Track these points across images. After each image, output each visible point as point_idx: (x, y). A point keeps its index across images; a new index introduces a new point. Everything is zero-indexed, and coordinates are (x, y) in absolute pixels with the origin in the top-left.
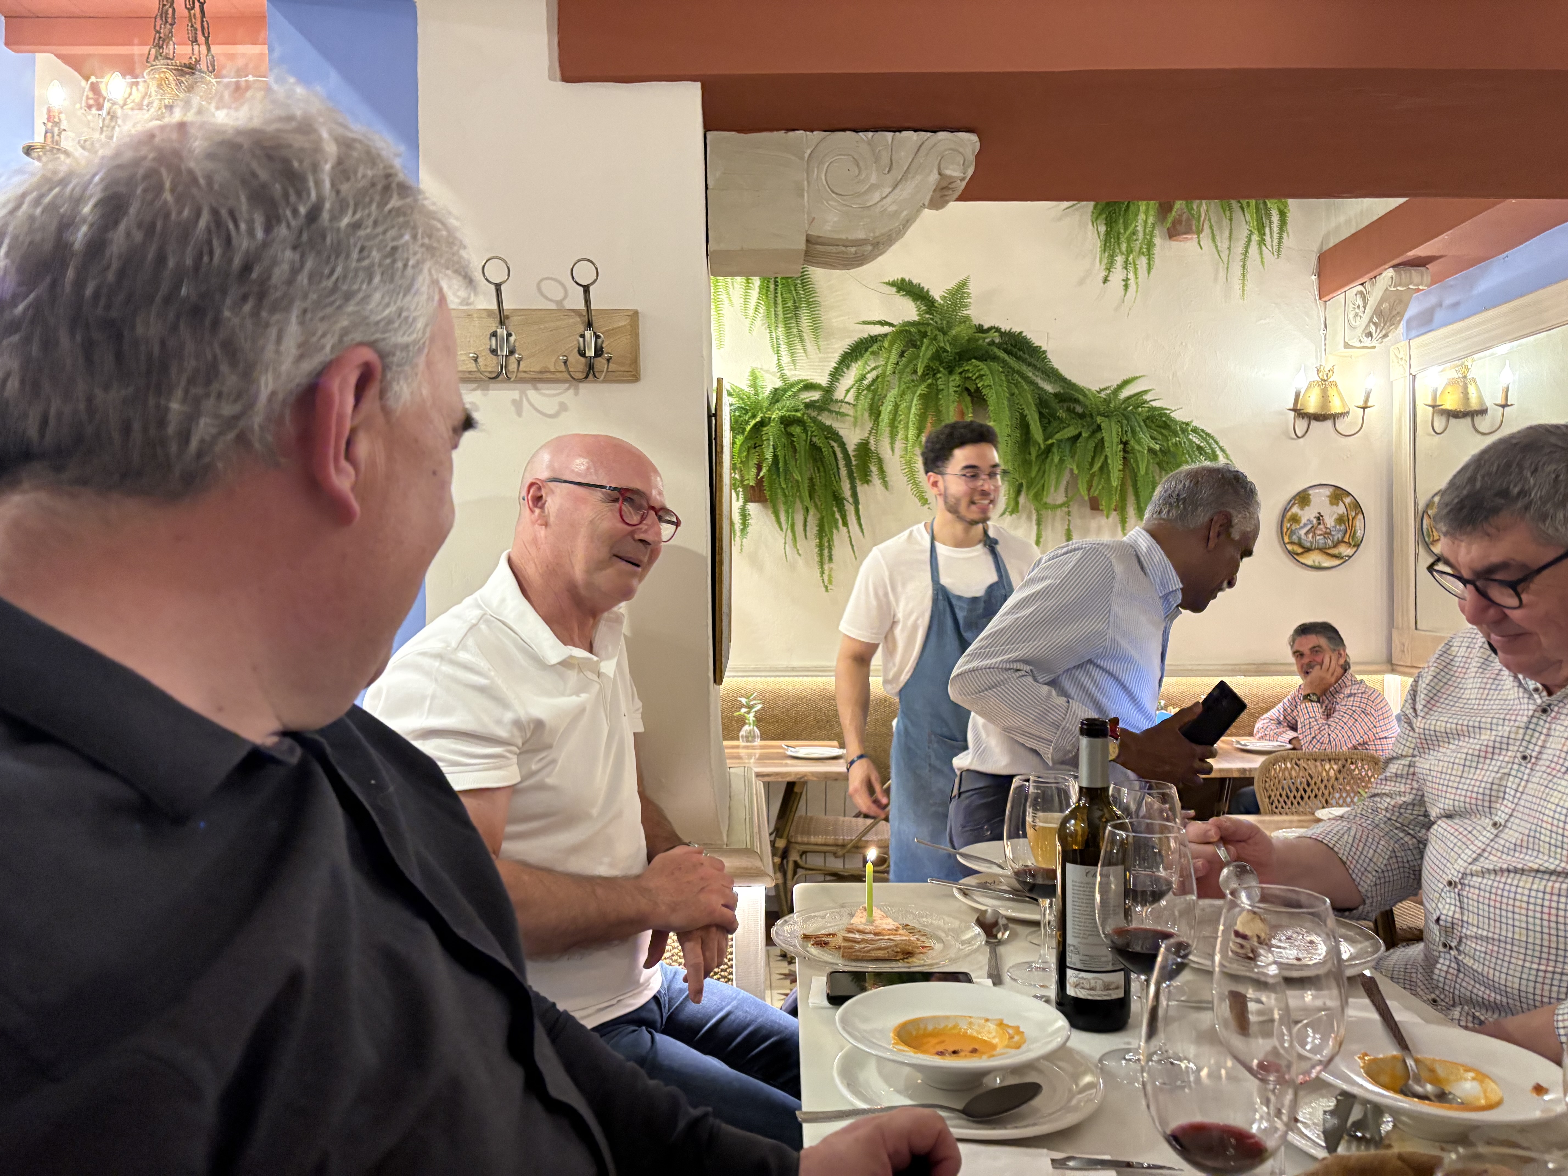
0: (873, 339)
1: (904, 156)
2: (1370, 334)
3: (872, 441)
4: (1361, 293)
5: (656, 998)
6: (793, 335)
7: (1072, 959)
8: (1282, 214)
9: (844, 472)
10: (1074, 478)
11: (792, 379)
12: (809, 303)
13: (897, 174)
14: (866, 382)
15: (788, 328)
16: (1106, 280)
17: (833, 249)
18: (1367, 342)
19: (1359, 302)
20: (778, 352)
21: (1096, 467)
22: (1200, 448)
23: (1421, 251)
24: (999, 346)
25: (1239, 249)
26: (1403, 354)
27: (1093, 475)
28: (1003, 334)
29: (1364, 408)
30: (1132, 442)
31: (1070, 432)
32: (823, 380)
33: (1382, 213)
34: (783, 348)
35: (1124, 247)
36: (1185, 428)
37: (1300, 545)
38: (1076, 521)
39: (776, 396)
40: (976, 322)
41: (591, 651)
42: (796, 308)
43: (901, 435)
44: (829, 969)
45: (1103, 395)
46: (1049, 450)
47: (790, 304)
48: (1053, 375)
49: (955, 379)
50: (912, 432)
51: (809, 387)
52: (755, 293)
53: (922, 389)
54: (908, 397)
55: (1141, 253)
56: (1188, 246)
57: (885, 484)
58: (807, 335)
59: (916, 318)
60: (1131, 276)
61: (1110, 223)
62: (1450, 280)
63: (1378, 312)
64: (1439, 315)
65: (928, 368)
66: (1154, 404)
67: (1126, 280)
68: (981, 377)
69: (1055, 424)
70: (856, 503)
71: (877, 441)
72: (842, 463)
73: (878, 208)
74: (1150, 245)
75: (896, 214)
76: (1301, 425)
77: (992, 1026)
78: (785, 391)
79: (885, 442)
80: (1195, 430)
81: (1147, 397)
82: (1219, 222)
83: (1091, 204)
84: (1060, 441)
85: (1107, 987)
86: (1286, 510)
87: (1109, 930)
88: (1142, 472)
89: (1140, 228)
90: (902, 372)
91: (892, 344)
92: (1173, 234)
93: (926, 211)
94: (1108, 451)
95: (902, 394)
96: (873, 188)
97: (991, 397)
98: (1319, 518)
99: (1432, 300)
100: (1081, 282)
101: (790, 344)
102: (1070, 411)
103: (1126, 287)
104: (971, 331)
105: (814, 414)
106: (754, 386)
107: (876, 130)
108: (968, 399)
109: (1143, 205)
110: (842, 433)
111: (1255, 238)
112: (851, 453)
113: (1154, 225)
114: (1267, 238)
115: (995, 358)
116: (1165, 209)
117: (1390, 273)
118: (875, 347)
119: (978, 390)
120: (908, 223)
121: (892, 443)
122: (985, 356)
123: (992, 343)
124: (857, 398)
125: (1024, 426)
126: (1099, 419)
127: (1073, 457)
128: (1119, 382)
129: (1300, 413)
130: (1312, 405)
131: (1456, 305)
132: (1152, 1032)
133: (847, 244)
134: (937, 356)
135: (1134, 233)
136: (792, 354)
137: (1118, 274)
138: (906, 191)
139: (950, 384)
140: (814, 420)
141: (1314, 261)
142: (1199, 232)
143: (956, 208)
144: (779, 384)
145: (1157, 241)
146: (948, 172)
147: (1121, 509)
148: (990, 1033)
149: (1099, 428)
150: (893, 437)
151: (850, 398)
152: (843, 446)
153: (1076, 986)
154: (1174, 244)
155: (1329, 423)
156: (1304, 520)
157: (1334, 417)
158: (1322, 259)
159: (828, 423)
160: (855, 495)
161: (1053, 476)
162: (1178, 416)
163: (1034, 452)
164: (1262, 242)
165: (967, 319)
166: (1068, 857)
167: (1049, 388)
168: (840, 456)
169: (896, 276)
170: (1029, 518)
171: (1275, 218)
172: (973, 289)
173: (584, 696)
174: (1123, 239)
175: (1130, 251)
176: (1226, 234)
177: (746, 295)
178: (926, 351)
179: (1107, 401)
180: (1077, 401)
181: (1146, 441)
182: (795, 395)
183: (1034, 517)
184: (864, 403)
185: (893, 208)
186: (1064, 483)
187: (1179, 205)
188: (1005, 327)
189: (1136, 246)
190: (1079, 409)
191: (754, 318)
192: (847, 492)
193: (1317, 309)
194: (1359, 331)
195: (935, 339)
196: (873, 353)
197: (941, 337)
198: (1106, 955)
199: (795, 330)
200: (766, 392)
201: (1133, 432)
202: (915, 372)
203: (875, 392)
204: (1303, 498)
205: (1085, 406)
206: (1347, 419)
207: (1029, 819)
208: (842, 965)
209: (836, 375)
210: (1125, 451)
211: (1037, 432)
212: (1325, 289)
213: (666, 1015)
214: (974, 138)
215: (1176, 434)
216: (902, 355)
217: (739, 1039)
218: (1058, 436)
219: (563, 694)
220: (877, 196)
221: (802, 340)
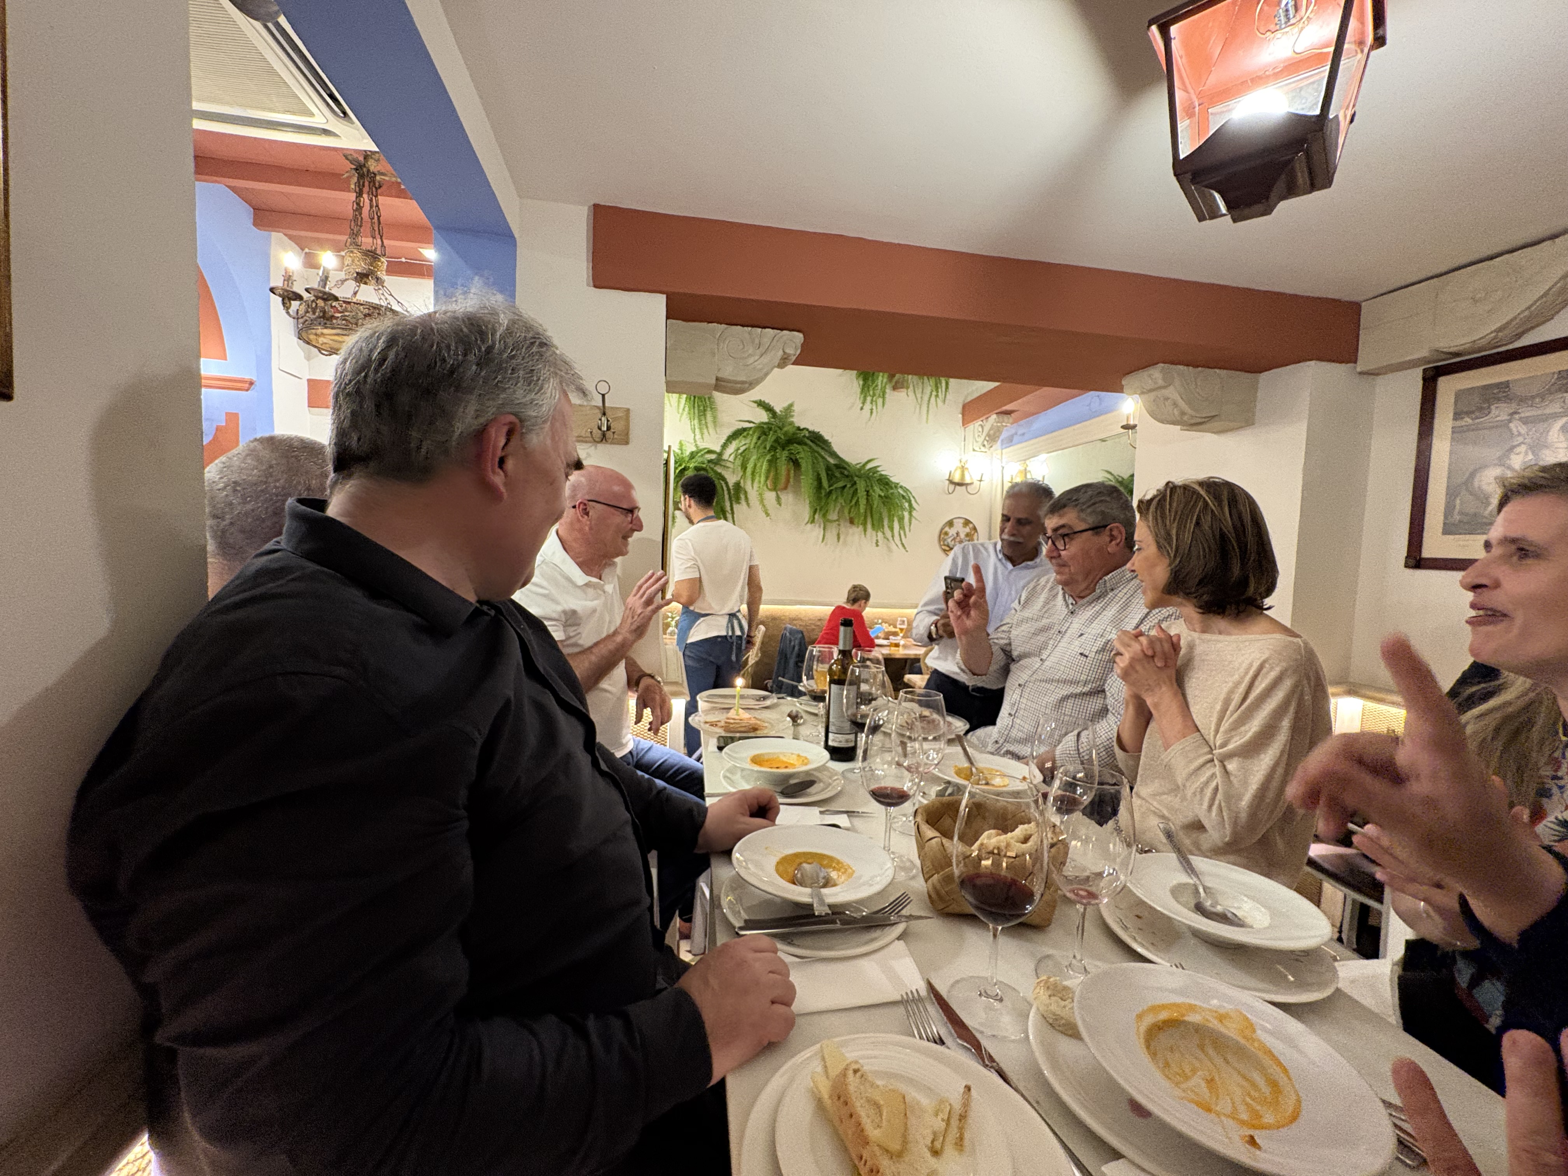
0: (744, 430)
1: (766, 341)
2: (984, 446)
3: (742, 481)
4: (981, 425)
5: (631, 752)
6: (703, 425)
7: (832, 728)
8: (947, 384)
9: (727, 497)
10: (842, 507)
11: (701, 447)
12: (711, 408)
13: (762, 349)
14: (740, 451)
15: (700, 421)
16: (862, 409)
17: (729, 385)
18: (983, 449)
19: (980, 429)
20: (694, 433)
21: (853, 502)
22: (903, 497)
23: (1008, 407)
24: (808, 438)
25: (926, 398)
26: (999, 457)
27: (851, 507)
28: (810, 432)
29: (981, 481)
30: (871, 491)
31: (841, 484)
32: (718, 449)
33: (989, 389)
34: (697, 431)
35: (871, 393)
36: (896, 486)
37: (948, 546)
38: (843, 529)
39: (692, 455)
40: (797, 425)
41: (600, 579)
42: (705, 410)
43: (757, 479)
44: (717, 736)
45: (858, 466)
46: (830, 492)
47: (702, 408)
48: (834, 455)
49: (785, 453)
50: (763, 479)
51: (710, 452)
52: (683, 401)
53: (768, 457)
54: (761, 460)
55: (879, 396)
56: (901, 394)
57: (748, 504)
58: (710, 425)
59: (767, 420)
60: (874, 408)
61: (865, 380)
62: (1022, 422)
63: (988, 435)
64: (1016, 438)
65: (772, 446)
66: (883, 473)
67: (872, 409)
68: (798, 453)
69: (834, 479)
70: (733, 513)
71: (745, 482)
72: (726, 492)
73: (752, 366)
74: (884, 393)
75: (761, 369)
76: (952, 487)
77: (795, 757)
78: (697, 453)
79: (749, 482)
80: (901, 487)
81: (879, 469)
82: (917, 384)
83: (855, 372)
84: (836, 488)
85: (847, 741)
86: (942, 529)
87: (849, 713)
88: (875, 506)
89: (879, 384)
90: (759, 447)
91: (754, 432)
92: (895, 388)
93: (776, 369)
94: (859, 495)
95: (759, 459)
96: (750, 355)
97: (803, 465)
98: (958, 534)
99: (1013, 431)
100: (850, 408)
101: (701, 429)
102: (842, 473)
103: (871, 413)
104: (794, 430)
105: (712, 466)
106: (681, 449)
107: (753, 326)
108: (791, 464)
109: (881, 374)
110: (726, 476)
111: (934, 393)
112: (731, 487)
113: (886, 384)
114: (940, 394)
115: (806, 444)
116: (891, 377)
117: (994, 416)
118: (745, 434)
119: (797, 460)
120: (767, 374)
121: (752, 483)
122: (801, 443)
123: (804, 436)
124: (735, 459)
125: (819, 479)
126: (856, 479)
127: (842, 496)
128: (866, 460)
129: (951, 482)
130: (957, 479)
131: (1023, 434)
132: (865, 759)
133: (736, 382)
134: (777, 441)
135: (877, 386)
136: (702, 434)
137: (868, 406)
138: (765, 359)
139: (783, 455)
140: (712, 469)
141: (961, 406)
142: (908, 388)
143: (790, 368)
144: (694, 449)
145: (888, 391)
146: (788, 351)
147: (864, 524)
148: (793, 760)
149: (855, 483)
150: (753, 480)
151: (731, 459)
152: (727, 483)
153: (833, 740)
154: (896, 393)
155: (964, 487)
156: (950, 534)
157: (967, 485)
158: (964, 407)
159: (719, 471)
160: (732, 509)
161: (832, 506)
162: (893, 479)
163: (823, 492)
164: (937, 396)
165: (792, 423)
166: (832, 681)
167: (832, 461)
168: (725, 488)
169: (757, 398)
170: (820, 526)
171: (944, 384)
172: (795, 408)
173: (596, 602)
174: (871, 389)
175: (874, 395)
176: (921, 390)
177: (679, 402)
178: (771, 438)
179: (860, 470)
180: (845, 469)
181: (877, 491)
182: (702, 455)
183: (822, 526)
184: (739, 462)
185: (760, 366)
186: (837, 509)
187: (898, 376)
188: (811, 428)
189: (878, 392)
190: (846, 473)
191: (682, 414)
192: (728, 508)
193: (961, 430)
194: (980, 443)
195: (775, 432)
196: (744, 437)
197: (779, 431)
198: (847, 725)
199: (703, 422)
200: (687, 453)
201: (872, 486)
202: (765, 448)
203: (744, 457)
204: (950, 523)
205: (849, 471)
206: (972, 486)
207: (815, 667)
208: (723, 734)
209: (724, 446)
210: (868, 495)
211: (825, 483)
212: (965, 422)
213: (635, 760)
214: (801, 335)
215: (892, 488)
216: (759, 438)
217: (671, 772)
218: (835, 486)
219: (586, 600)
220: (751, 360)
221: (707, 427)
